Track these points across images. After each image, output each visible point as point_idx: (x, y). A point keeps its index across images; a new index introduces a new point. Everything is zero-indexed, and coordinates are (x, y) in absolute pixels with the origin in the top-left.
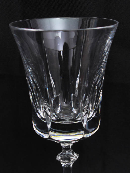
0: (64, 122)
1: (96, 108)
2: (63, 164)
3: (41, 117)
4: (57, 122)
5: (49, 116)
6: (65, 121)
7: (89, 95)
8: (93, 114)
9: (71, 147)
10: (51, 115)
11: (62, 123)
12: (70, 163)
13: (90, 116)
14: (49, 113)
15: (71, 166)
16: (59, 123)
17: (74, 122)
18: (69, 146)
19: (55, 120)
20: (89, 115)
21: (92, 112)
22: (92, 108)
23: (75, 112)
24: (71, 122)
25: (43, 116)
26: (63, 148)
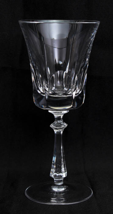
0: (58, 96)
1: (81, 88)
2: (56, 131)
3: (41, 92)
4: (52, 96)
5: (47, 91)
6: (59, 94)
7: (78, 74)
8: (80, 91)
9: (62, 117)
10: (48, 90)
11: (57, 96)
12: (61, 130)
13: (77, 93)
14: (47, 89)
15: (62, 132)
16: (54, 96)
17: (66, 96)
18: (60, 117)
19: (51, 94)
20: (77, 91)
21: (79, 90)
22: (78, 88)
23: (66, 90)
24: (63, 95)
25: (42, 92)
26: (56, 118)
